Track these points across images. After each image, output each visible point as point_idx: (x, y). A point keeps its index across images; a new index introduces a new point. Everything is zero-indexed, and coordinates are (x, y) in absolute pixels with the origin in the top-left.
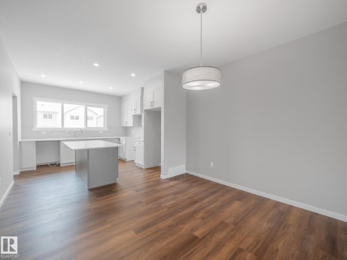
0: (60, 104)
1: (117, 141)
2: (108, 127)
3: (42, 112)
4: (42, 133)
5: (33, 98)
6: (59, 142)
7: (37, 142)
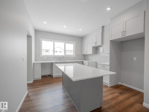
0: (53, 42)
1: (81, 63)
2: (76, 55)
3: (45, 50)
4: (44, 58)
5: (41, 39)
6: (52, 63)
7: (42, 63)
